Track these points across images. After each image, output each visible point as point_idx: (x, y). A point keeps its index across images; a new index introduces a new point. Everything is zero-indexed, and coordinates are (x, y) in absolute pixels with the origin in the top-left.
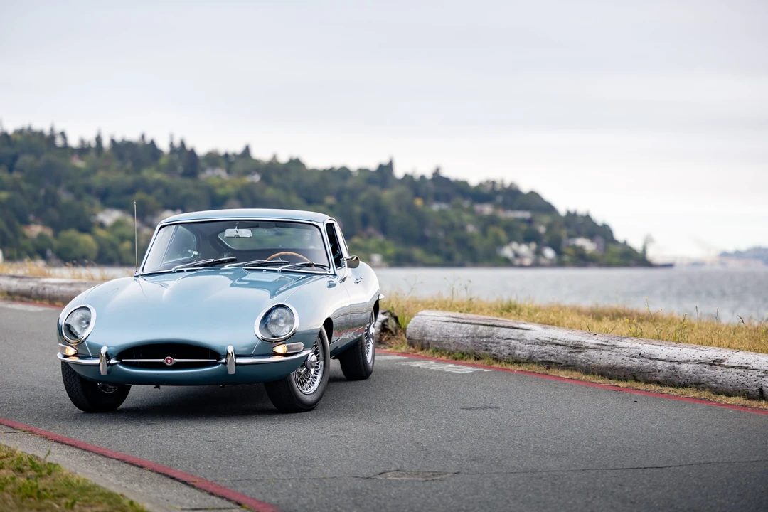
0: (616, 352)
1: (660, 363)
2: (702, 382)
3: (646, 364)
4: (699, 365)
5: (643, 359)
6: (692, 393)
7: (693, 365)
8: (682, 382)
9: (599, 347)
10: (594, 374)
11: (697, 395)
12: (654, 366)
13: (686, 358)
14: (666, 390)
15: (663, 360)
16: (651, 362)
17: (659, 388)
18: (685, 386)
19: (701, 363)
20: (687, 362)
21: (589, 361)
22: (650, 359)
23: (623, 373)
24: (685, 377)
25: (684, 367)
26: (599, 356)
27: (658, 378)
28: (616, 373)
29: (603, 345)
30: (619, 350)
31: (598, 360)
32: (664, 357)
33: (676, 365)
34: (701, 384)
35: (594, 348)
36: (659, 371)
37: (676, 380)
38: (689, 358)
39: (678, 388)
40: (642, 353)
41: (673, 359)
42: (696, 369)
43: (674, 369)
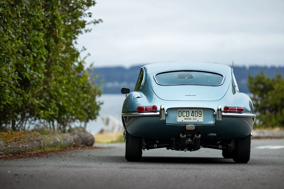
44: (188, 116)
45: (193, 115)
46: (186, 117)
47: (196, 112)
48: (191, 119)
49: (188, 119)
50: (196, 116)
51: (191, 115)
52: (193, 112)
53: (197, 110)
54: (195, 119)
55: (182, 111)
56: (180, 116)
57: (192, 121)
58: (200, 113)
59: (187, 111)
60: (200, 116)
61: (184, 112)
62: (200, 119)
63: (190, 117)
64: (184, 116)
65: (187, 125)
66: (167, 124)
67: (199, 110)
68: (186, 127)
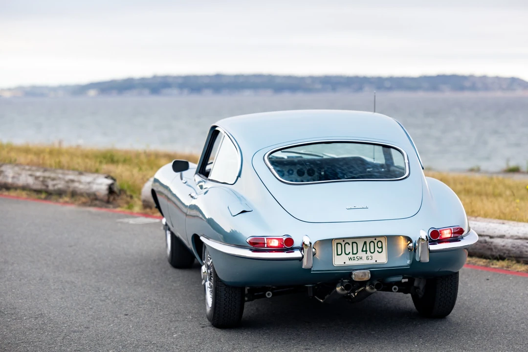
2: (524, 256)
4: (519, 241)
7: (510, 240)
8: (497, 255)
13: (498, 233)
18: (501, 258)
20: (502, 237)
24: (501, 250)
25: (498, 242)
33: (487, 239)
34: (523, 258)
37: (488, 253)
38: (503, 233)
41: (482, 234)
42: (516, 243)
43: (486, 242)
44: (355, 252)
45: (366, 251)
46: (351, 255)
47: (372, 244)
48: (361, 258)
49: (356, 259)
50: (372, 251)
51: (363, 251)
52: (365, 243)
53: (373, 239)
54: (370, 258)
55: (344, 243)
56: (340, 253)
57: (364, 262)
58: (380, 245)
59: (353, 243)
60: (380, 250)
61: (347, 245)
62: (381, 258)
63: (360, 254)
64: (347, 253)
65: (354, 272)
66: (313, 271)
67: (378, 239)
68: (353, 276)
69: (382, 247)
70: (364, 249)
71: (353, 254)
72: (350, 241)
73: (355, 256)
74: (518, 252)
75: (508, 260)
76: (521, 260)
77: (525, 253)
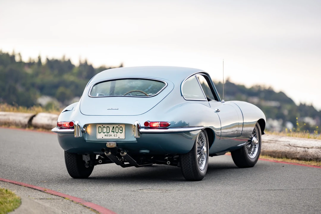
0: (278, 144)
1: (299, 149)
2: (319, 158)
3: (292, 150)
4: (318, 149)
5: (291, 147)
6: (314, 163)
7: (315, 149)
8: (309, 158)
9: (269, 141)
10: (266, 155)
11: (316, 164)
12: (296, 150)
13: (311, 146)
14: (301, 162)
15: (301, 147)
16: (294, 148)
17: (298, 161)
18: (310, 160)
19: (319, 148)
20: (312, 148)
21: (264, 148)
22: (294, 147)
23: (280, 155)
25: (310, 151)
26: (269, 146)
27: (298, 156)
28: (277, 155)
29: (271, 140)
30: (279, 143)
31: (269, 148)
32: (301, 146)
33: (306, 149)
35: (267, 142)
36: (298, 153)
37: (306, 157)
38: (313, 145)
39: (307, 161)
40: (290, 144)
41: (305, 147)
42: (316, 151)
43: (306, 151)
44: (108, 132)
45: (114, 132)
46: (106, 134)
47: (117, 128)
48: (111, 135)
49: (109, 136)
50: (117, 132)
51: (112, 132)
52: (114, 127)
53: (118, 126)
54: (116, 136)
56: (100, 132)
57: (113, 137)
58: (121, 129)
59: (107, 127)
60: (121, 132)
61: (104, 128)
62: (121, 136)
63: (111, 133)
64: (104, 132)
65: (107, 142)
66: (87, 141)
67: (120, 126)
68: (107, 145)
69: (122, 130)
70: (113, 131)
71: (107, 133)
72: (106, 126)
73: (108, 134)
74: (317, 156)
75: (313, 161)
76: (318, 160)
77: (320, 156)
